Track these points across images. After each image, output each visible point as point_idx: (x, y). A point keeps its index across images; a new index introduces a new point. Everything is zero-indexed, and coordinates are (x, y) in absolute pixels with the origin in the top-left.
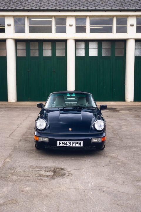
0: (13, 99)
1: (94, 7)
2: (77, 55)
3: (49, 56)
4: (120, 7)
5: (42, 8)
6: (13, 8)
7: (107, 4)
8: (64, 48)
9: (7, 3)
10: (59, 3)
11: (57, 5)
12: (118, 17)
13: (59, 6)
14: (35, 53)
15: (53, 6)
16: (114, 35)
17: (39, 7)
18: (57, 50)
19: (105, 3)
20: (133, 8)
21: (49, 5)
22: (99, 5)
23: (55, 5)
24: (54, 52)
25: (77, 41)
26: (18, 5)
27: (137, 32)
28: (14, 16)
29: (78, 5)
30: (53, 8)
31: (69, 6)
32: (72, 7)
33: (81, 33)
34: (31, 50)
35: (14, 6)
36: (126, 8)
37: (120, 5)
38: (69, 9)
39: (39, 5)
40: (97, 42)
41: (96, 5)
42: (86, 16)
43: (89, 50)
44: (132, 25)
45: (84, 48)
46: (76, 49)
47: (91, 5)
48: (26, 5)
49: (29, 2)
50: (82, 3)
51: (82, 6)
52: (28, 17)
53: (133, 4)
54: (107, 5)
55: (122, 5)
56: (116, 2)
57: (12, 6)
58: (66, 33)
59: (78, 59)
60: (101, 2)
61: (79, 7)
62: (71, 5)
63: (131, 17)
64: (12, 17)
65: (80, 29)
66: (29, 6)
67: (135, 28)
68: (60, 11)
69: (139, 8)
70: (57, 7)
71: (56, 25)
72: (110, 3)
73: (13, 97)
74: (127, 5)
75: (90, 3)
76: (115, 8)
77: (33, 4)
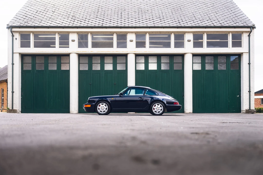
0: (75, 110)
1: (153, 25)
2: (137, 69)
3: (110, 70)
4: (177, 25)
5: (104, 25)
6: (77, 26)
7: (165, 21)
8: (125, 62)
9: (71, 21)
10: (120, 21)
11: (118, 22)
12: (176, 34)
13: (120, 24)
14: (97, 67)
15: (115, 23)
16: (172, 50)
17: (102, 25)
18: (117, 64)
19: (164, 21)
20: (190, 25)
21: (111, 22)
22: (157, 23)
23: (117, 22)
24: (115, 66)
25: (137, 55)
26: (82, 22)
27: (194, 47)
28: (78, 33)
29: (139, 23)
30: (114, 26)
31: (129, 24)
32: (133, 25)
33: (141, 48)
34: (93, 64)
35: (78, 24)
36: (183, 25)
37: (177, 23)
38: (129, 26)
39: (102, 23)
40: (156, 57)
41: (155, 23)
42: (146, 33)
43: (149, 64)
44: (189, 41)
45: (144, 62)
46: (136, 63)
47: (150, 23)
48: (89, 22)
49: (92, 20)
50: (142, 21)
51: (142, 24)
52: (91, 33)
53: (189, 22)
54: (165, 23)
55: (179, 22)
56: (174, 20)
57: (76, 24)
58: (126, 48)
59: (138, 72)
60: (160, 20)
61: (139, 25)
62: (131, 23)
63: (188, 33)
64: (77, 33)
65: (140, 44)
66: (92, 24)
67: (192, 43)
68: (121, 27)
69: (195, 25)
70: (118, 25)
71: (117, 40)
72: (168, 21)
73: (75, 108)
74: (184, 23)
75: (149, 21)
76: (173, 26)
77: (96, 21)
